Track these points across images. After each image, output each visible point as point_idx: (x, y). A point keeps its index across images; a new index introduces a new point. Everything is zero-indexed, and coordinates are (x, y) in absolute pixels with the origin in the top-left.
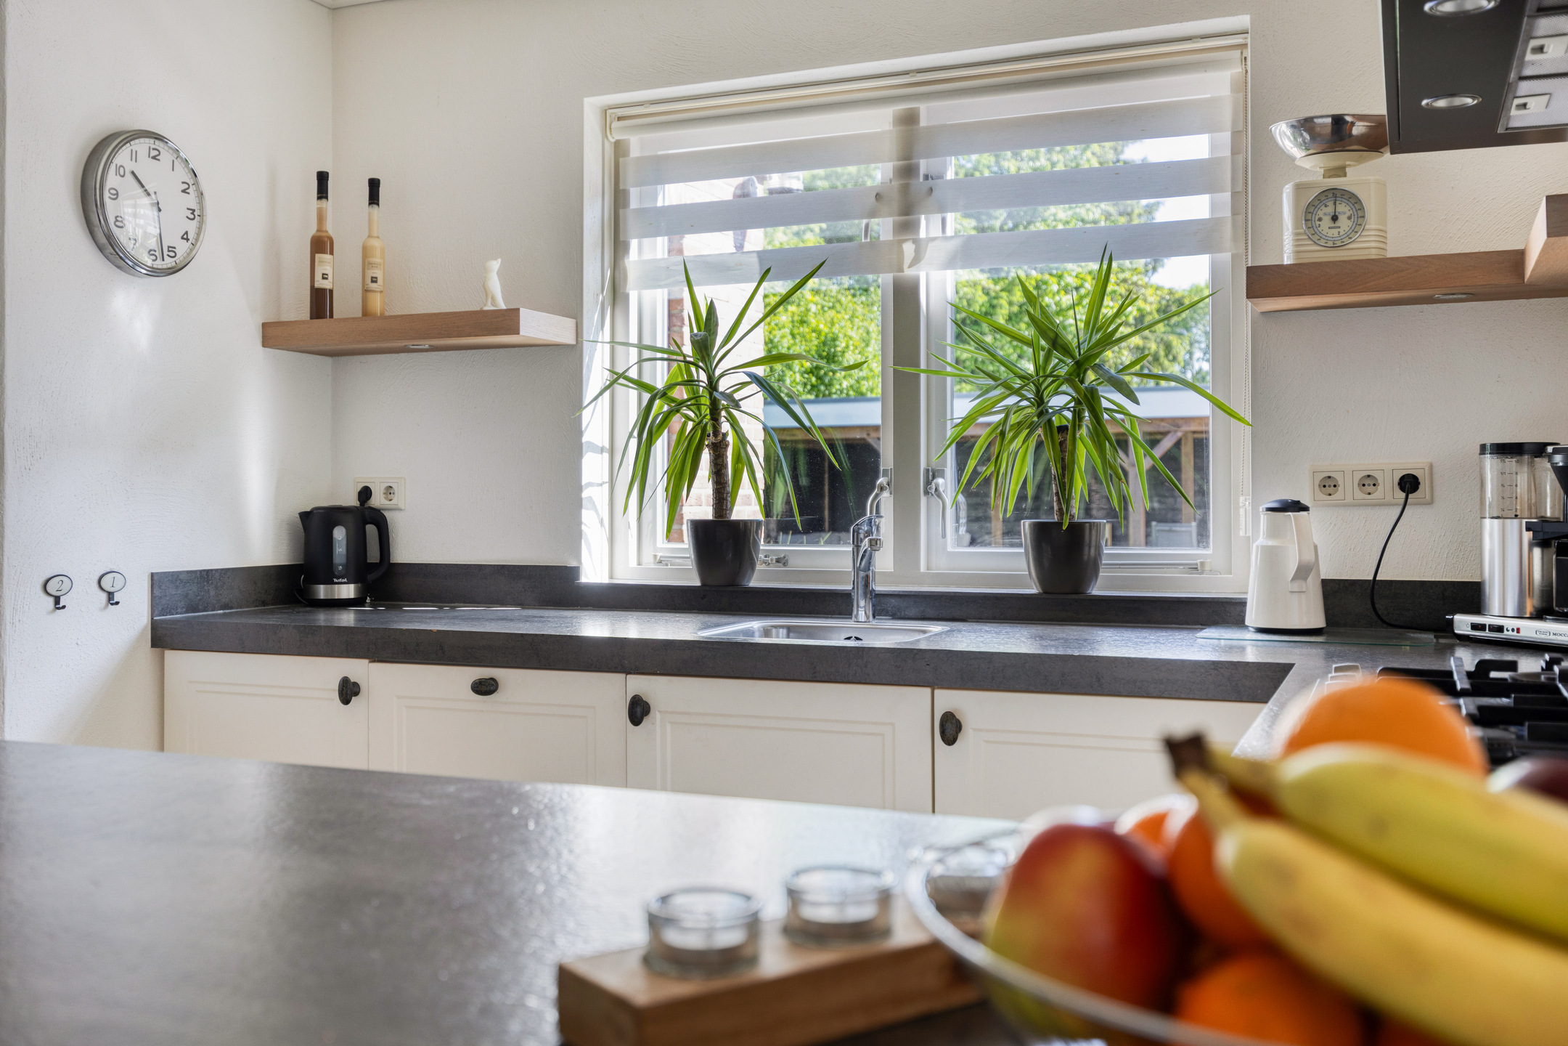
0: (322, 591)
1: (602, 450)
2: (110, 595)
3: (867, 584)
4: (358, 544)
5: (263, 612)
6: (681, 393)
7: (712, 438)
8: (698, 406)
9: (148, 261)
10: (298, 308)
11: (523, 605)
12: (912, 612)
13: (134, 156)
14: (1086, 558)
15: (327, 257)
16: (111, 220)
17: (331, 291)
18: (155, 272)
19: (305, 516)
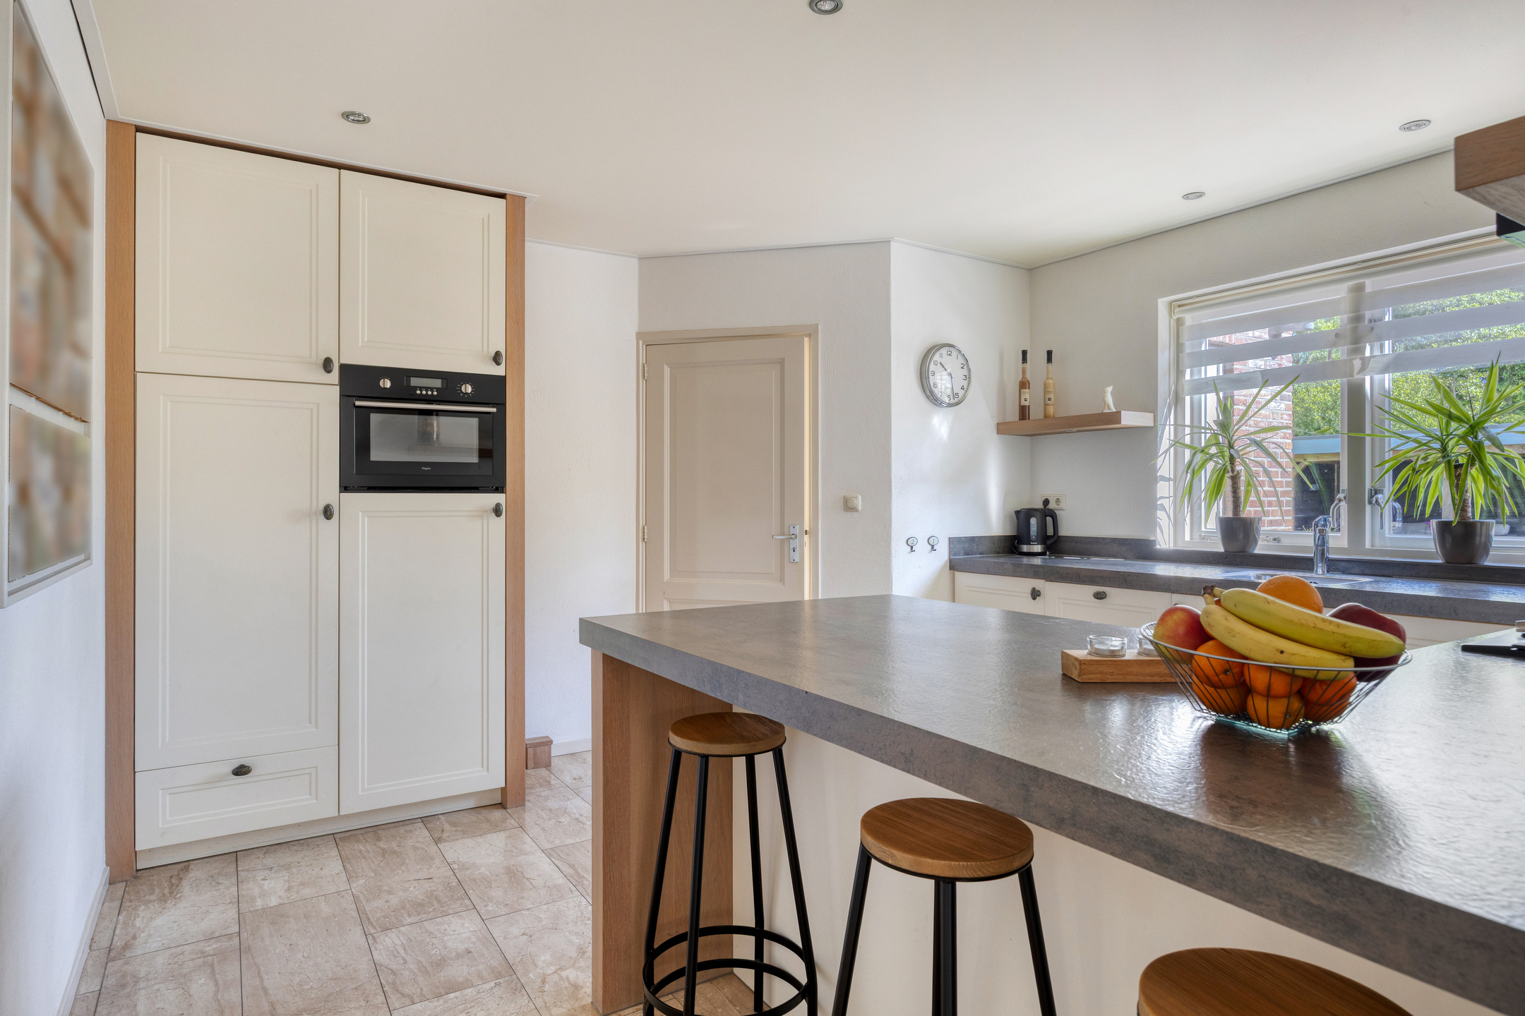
0: (1025, 548)
1: (1169, 480)
2: (933, 546)
3: (1323, 554)
4: (1043, 526)
5: (997, 557)
6: (1213, 450)
7: (1230, 474)
8: (1223, 457)
9: (947, 400)
10: (1013, 416)
11: (1125, 558)
12: (1356, 570)
13: (941, 356)
14: (1477, 542)
15: (1027, 390)
16: (932, 385)
17: (1029, 406)
18: (950, 405)
19: (1017, 513)
